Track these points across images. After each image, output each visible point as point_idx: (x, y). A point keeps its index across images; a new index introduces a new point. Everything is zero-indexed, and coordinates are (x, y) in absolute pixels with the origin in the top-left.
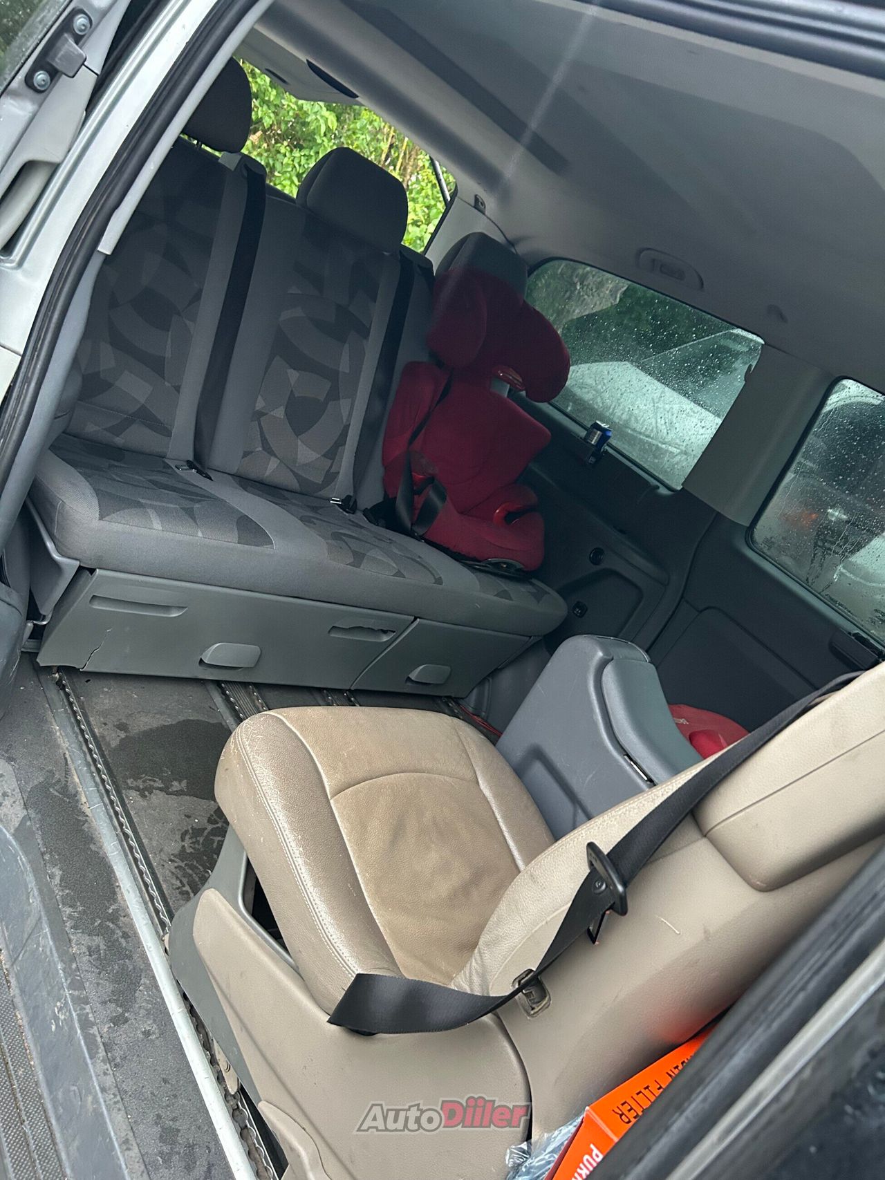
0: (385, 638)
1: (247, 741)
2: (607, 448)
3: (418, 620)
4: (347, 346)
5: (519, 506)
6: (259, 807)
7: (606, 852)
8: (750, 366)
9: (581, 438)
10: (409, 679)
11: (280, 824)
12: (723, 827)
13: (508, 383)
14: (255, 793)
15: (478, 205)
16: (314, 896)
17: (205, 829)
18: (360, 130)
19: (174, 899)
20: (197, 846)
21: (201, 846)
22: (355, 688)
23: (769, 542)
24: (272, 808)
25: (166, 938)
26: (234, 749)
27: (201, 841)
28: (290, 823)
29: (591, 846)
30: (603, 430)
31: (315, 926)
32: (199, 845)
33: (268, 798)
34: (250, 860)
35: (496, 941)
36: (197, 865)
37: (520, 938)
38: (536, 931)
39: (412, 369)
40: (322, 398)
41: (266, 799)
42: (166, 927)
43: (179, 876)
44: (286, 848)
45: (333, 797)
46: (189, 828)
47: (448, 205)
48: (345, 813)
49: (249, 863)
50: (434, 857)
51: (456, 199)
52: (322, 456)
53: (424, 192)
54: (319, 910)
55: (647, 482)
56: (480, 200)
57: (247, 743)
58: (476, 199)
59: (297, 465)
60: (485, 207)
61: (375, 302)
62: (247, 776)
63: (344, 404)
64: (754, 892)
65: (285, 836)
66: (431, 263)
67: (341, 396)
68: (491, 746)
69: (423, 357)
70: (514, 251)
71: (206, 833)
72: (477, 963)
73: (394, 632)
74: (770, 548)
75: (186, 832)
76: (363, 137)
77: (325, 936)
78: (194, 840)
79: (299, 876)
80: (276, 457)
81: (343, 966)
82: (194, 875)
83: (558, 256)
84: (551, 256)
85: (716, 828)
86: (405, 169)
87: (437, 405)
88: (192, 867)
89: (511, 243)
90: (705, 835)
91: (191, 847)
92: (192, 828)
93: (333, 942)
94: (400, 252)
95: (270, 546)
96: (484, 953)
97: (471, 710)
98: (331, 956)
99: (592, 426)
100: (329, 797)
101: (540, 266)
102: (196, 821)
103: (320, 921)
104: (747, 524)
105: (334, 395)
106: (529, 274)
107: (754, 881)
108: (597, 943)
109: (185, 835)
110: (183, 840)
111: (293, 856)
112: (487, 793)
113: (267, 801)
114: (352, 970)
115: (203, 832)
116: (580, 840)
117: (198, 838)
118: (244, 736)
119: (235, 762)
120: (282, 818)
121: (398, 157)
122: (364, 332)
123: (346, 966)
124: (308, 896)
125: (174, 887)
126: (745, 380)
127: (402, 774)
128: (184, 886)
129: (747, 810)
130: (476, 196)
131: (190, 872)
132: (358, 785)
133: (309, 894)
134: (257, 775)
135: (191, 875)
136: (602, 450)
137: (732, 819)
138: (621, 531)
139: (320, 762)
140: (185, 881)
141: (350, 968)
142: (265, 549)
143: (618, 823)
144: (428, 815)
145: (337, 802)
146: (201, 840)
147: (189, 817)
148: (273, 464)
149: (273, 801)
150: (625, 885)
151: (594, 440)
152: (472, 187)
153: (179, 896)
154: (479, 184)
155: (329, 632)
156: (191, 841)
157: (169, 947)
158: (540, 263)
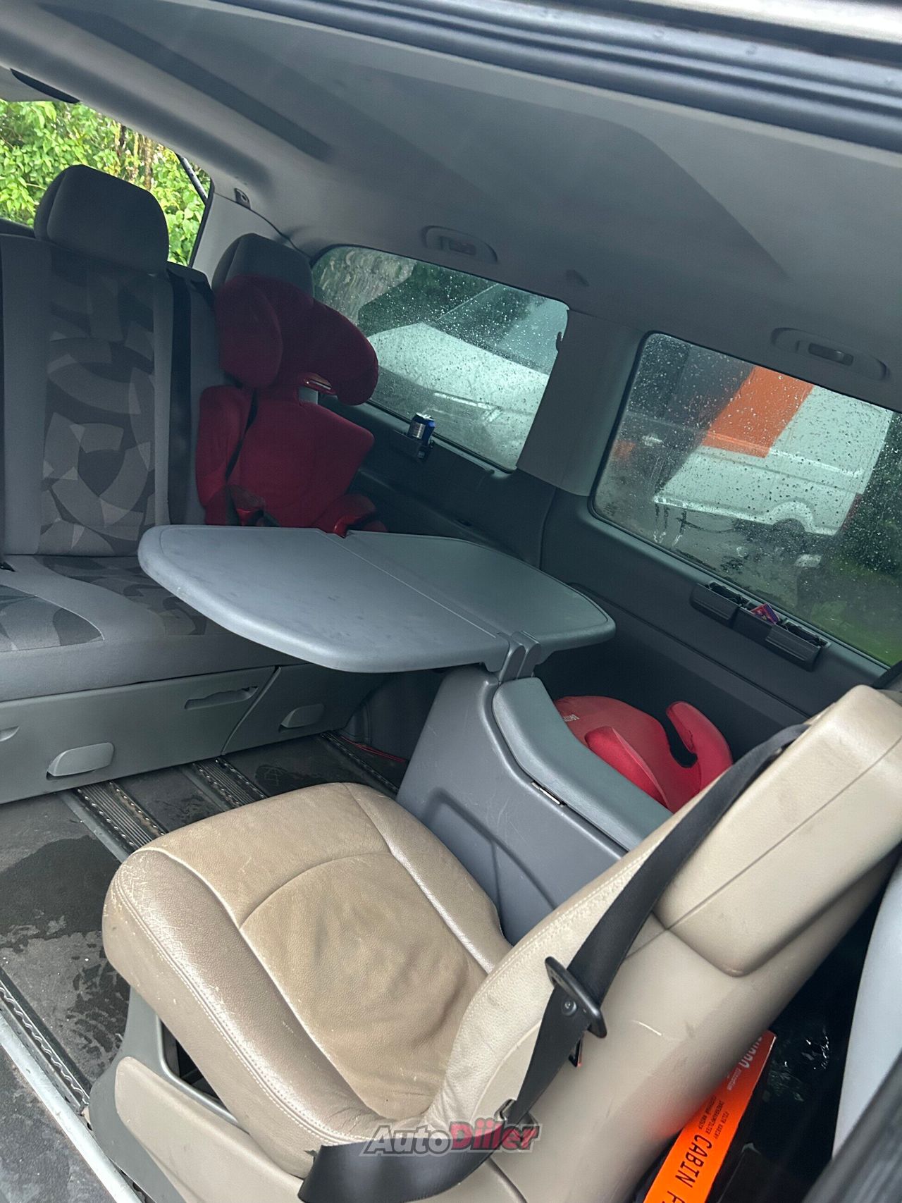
0: (248, 696)
1: (131, 891)
2: (433, 438)
3: (280, 668)
4: (131, 385)
5: (357, 518)
6: (163, 967)
7: (566, 967)
8: (560, 333)
9: (405, 434)
10: (282, 727)
11: (191, 980)
12: (687, 922)
13: (316, 390)
14: (154, 951)
15: (240, 199)
16: (249, 1052)
17: (100, 966)
18: (83, 116)
19: (83, 1061)
20: (94, 990)
21: (99, 988)
22: (226, 752)
23: (612, 508)
24: (178, 964)
25: (86, 1112)
26: (117, 904)
27: (98, 983)
28: (204, 975)
29: (550, 962)
30: (426, 422)
31: (258, 1085)
32: (96, 988)
33: (171, 954)
34: (165, 1023)
35: (466, 1073)
36: (100, 1012)
37: (492, 1067)
38: (508, 1059)
39: (209, 396)
40: (116, 448)
41: (169, 955)
42: (82, 1098)
43: (82, 1032)
44: (205, 1006)
45: (241, 924)
46: (81, 971)
47: (208, 202)
48: (259, 939)
49: (163, 1027)
50: (364, 952)
51: (215, 195)
52: (132, 510)
53: (170, 174)
54: (258, 1066)
55: (481, 469)
56: (241, 193)
57: (131, 895)
58: (237, 193)
59: (105, 527)
60: (248, 201)
61: (152, 331)
62: (139, 932)
63: (143, 449)
64: (730, 979)
65: (201, 993)
66: (204, 275)
67: (137, 442)
68: (392, 803)
69: (219, 381)
70: (291, 247)
71: (100, 972)
72: (449, 1097)
73: (256, 687)
74: (613, 514)
75: (78, 977)
76: (89, 123)
77: (272, 1094)
78: (89, 984)
79: (227, 1034)
80: (79, 523)
81: (300, 1123)
82: (99, 1025)
83: (336, 243)
84: (332, 243)
85: (680, 923)
86: (144, 152)
87: (245, 432)
88: (95, 1017)
89: (286, 237)
90: (667, 928)
91: (87, 993)
92: (84, 971)
93: (282, 1098)
94: (168, 270)
95: (98, 638)
96: (455, 1086)
97: (352, 738)
98: (283, 1114)
99: (413, 419)
100: (237, 926)
101: (321, 256)
102: (87, 960)
103: (262, 1079)
104: (587, 494)
105: (129, 442)
106: (312, 267)
107: (728, 969)
108: (579, 1065)
109: (78, 980)
110: (76, 988)
111: (215, 1013)
112: (401, 857)
113: (170, 957)
114: (310, 1125)
115: (97, 970)
116: (534, 952)
117: (94, 980)
118: (126, 887)
119: (122, 919)
120: (192, 973)
121: (133, 140)
122: (148, 367)
123: (302, 1121)
124: (242, 1054)
125: (80, 1047)
126: (558, 349)
127: (309, 871)
128: (90, 1042)
129: (710, 901)
130: (236, 190)
131: (93, 1022)
132: (265, 901)
133: (243, 1051)
134: (152, 930)
135: (95, 1027)
136: (429, 442)
137: (695, 912)
138: (467, 524)
139: (219, 890)
140: (90, 1035)
141: (308, 1123)
142: (95, 644)
143: (571, 928)
144: (347, 907)
145: (247, 929)
146: (97, 980)
147: (76, 958)
148: (78, 531)
149: (177, 955)
150: (598, 1004)
151: (419, 434)
152: (228, 181)
153: (88, 1056)
154: (237, 178)
155: (186, 707)
156: (86, 986)
157: (91, 1122)
158: (319, 253)
